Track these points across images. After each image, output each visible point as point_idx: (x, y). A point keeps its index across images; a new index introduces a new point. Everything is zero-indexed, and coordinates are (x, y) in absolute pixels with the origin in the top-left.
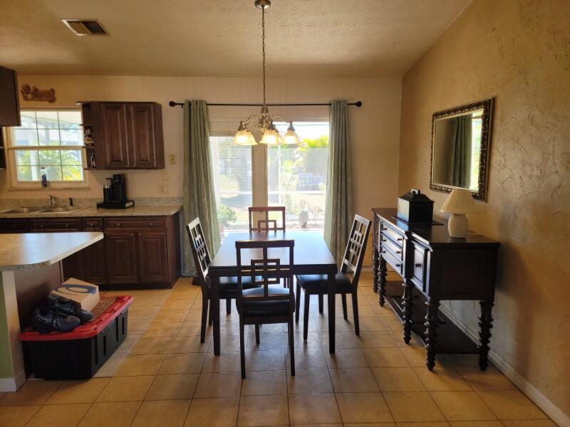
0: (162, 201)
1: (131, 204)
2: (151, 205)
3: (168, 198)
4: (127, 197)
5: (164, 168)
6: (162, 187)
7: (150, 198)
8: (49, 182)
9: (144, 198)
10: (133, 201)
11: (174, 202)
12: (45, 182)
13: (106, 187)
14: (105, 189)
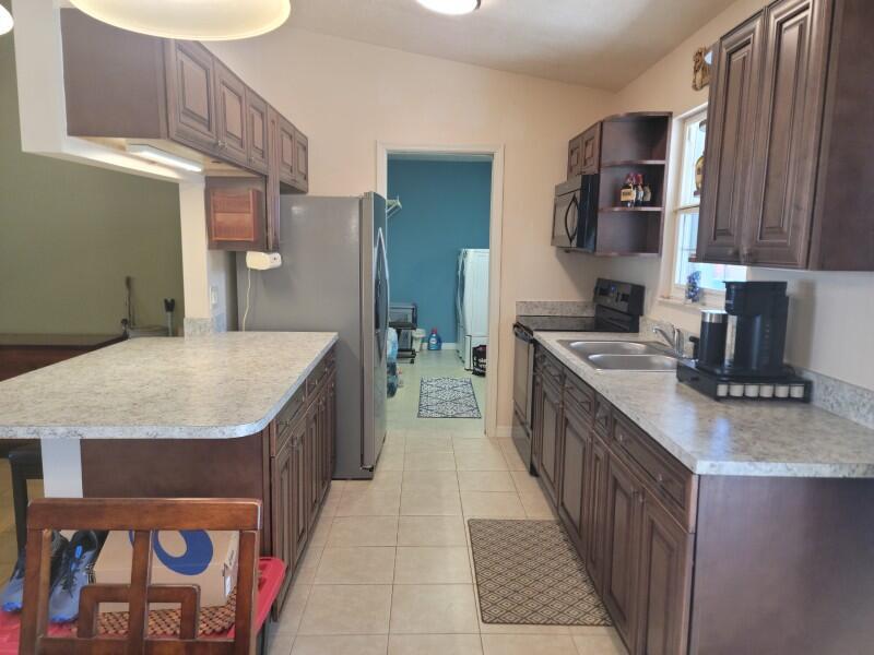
2: (852, 416)
9: (840, 384)
12: (693, 292)
13: (708, 320)
14: (703, 323)
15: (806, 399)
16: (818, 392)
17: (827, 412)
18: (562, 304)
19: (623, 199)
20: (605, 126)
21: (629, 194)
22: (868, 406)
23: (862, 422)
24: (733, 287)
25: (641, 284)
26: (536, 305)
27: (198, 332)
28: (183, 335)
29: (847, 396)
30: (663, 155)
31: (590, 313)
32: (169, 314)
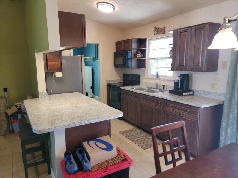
0: (212, 95)
1: (192, 93)
2: (204, 96)
3: (217, 93)
4: (189, 88)
5: (217, 71)
6: (213, 85)
7: (204, 91)
8: (159, 75)
9: (201, 91)
10: (193, 92)
11: (221, 97)
12: (157, 76)
13: (176, 81)
14: (175, 82)
15: (193, 94)
16: (195, 93)
17: (198, 96)
18: (116, 80)
19: (137, 56)
20: (132, 40)
21: (139, 55)
22: (208, 94)
23: (207, 97)
24: (182, 75)
25: (139, 74)
26: (111, 81)
27: (43, 96)
28: (39, 98)
29: (203, 92)
30: (145, 47)
31: (122, 82)
32: (6, 92)
